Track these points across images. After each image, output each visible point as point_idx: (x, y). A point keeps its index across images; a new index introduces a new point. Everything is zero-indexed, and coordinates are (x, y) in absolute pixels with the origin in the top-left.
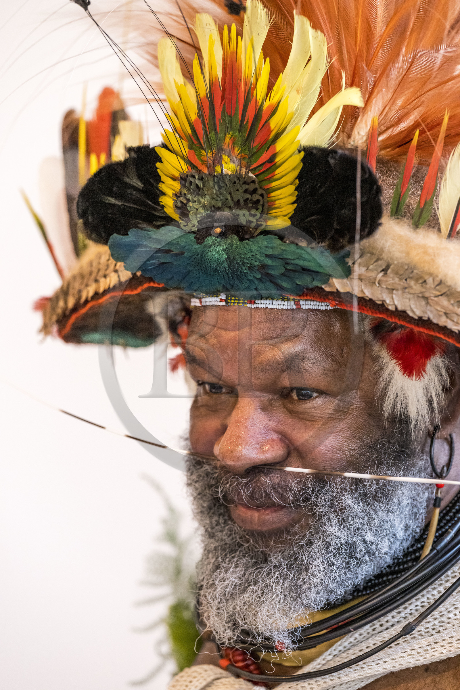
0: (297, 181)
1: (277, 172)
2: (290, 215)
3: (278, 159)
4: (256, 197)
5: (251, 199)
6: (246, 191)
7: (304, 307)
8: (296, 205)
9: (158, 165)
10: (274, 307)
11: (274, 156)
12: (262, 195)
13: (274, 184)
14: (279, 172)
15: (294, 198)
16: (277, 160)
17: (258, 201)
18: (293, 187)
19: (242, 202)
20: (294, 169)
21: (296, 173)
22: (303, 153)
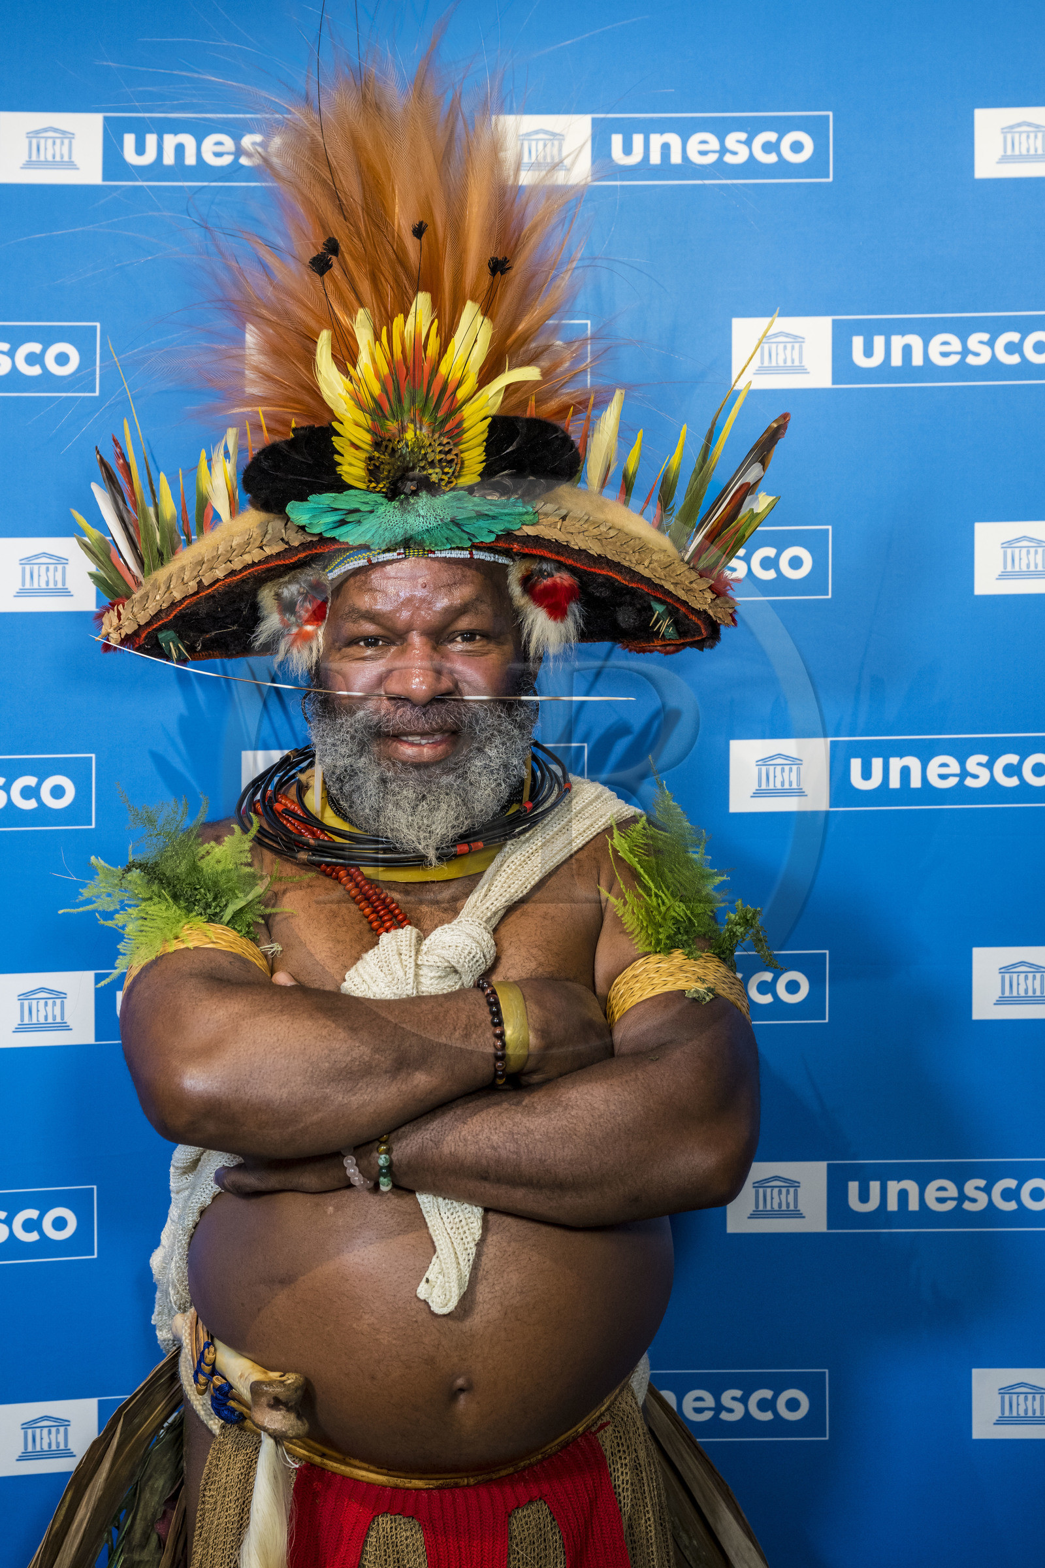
0: (485, 444)
2: (479, 472)
3: (466, 425)
5: (446, 459)
7: (476, 557)
8: (485, 464)
10: (454, 556)
11: (461, 422)
13: (461, 447)
14: (466, 436)
15: (483, 458)
21: (486, 435)
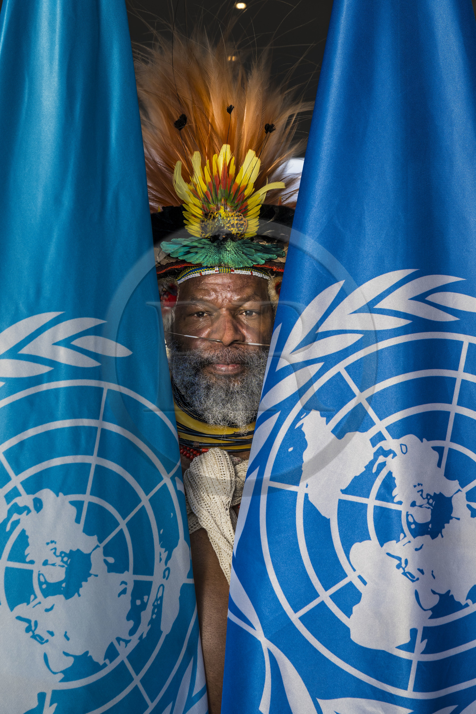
0: (258, 217)
1: (248, 213)
4: (242, 222)
5: (240, 223)
6: (237, 220)
7: (254, 274)
9: (183, 212)
10: (243, 273)
11: (247, 206)
12: (245, 221)
13: (247, 218)
16: (248, 208)
17: (243, 224)
18: (258, 219)
19: (235, 225)
20: (257, 212)
22: (260, 206)
